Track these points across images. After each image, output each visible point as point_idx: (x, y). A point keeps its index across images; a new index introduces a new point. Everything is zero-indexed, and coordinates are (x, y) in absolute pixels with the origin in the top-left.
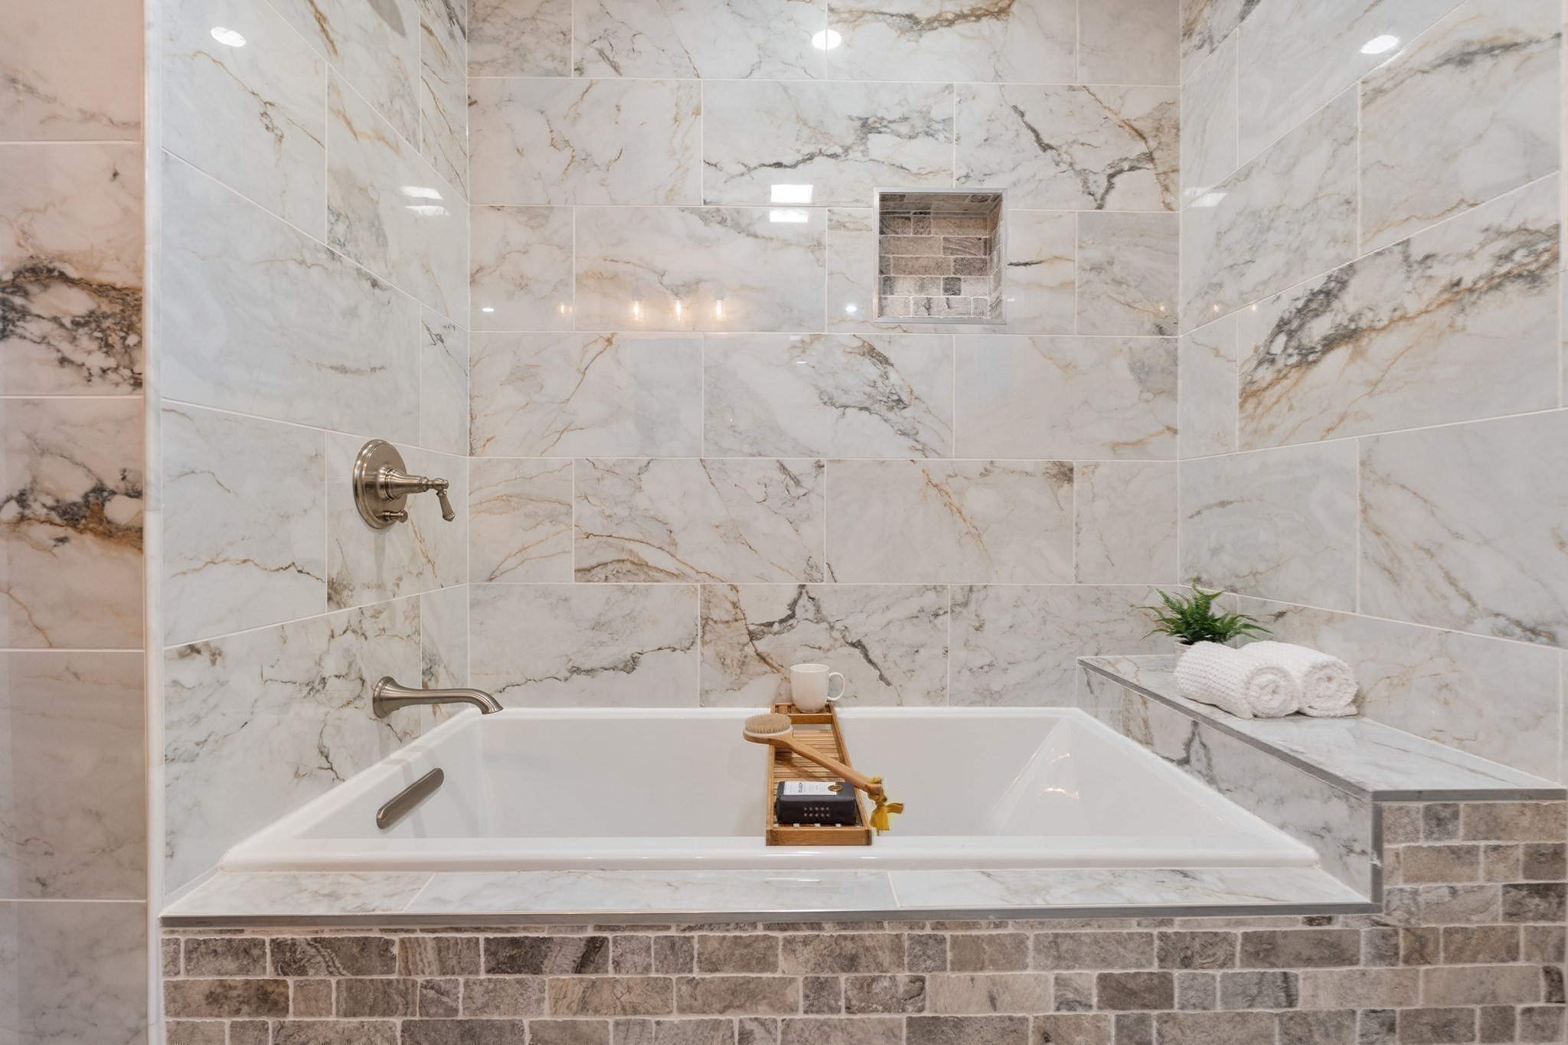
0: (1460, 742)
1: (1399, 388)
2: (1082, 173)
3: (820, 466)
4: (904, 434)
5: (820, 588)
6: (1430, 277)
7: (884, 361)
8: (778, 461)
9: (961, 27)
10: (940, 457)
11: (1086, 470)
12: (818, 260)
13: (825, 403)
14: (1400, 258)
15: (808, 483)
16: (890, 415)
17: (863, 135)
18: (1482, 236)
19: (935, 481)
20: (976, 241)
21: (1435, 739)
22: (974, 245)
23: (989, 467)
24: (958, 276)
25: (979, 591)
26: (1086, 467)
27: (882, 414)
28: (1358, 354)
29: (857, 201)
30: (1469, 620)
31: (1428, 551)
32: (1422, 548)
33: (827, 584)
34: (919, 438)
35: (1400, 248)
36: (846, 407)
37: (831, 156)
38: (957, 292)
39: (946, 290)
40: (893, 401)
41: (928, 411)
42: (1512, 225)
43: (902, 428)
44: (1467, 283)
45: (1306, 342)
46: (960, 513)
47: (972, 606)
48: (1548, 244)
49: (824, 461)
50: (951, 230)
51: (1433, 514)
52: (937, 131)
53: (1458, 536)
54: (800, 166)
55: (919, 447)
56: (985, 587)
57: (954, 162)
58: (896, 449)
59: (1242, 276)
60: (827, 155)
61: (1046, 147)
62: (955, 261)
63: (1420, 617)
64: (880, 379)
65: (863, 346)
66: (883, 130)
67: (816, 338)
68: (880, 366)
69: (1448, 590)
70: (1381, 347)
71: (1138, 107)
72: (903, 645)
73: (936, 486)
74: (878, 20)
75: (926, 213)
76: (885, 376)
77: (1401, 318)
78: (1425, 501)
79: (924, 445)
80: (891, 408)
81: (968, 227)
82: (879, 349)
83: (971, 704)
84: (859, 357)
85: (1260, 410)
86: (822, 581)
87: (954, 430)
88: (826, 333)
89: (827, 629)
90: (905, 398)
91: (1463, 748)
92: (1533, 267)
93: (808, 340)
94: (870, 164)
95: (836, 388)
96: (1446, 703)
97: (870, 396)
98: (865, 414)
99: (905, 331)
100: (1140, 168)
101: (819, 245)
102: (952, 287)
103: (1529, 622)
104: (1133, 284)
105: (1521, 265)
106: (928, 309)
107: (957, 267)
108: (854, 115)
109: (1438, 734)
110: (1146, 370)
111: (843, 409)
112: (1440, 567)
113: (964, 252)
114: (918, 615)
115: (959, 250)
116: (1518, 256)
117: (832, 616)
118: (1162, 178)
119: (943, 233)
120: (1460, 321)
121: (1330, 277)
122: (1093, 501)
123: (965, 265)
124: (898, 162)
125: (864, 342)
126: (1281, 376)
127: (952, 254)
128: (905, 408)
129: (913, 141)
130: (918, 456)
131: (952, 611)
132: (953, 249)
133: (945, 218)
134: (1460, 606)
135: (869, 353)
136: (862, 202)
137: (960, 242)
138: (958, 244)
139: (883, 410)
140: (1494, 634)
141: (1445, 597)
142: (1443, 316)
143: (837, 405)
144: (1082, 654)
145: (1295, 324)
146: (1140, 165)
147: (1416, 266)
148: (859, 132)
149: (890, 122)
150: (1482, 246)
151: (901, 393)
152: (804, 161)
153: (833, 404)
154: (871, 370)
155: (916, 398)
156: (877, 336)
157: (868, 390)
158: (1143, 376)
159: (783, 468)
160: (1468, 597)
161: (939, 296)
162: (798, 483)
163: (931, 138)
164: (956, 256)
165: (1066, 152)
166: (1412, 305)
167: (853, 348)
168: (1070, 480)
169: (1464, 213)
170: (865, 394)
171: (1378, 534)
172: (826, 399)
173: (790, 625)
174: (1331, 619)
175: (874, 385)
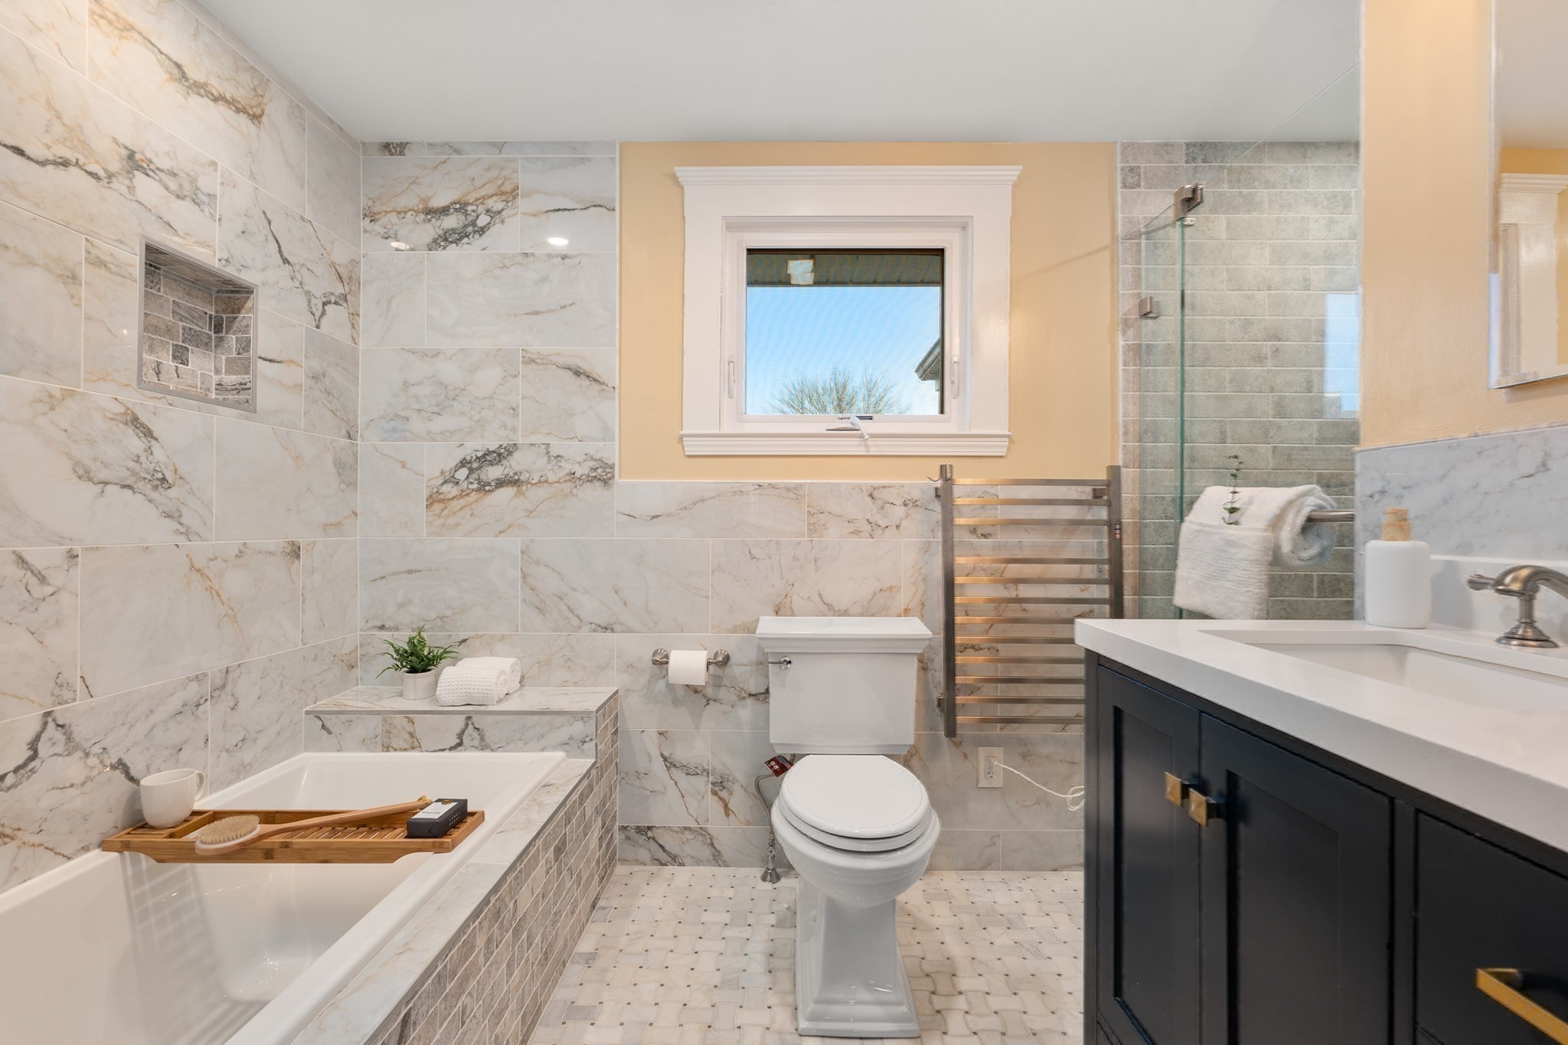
0: (576, 684)
1: (545, 517)
2: (308, 293)
3: (73, 556)
4: (169, 516)
5: (75, 711)
6: (560, 466)
7: (148, 433)
8: (14, 552)
9: (222, 107)
10: (202, 541)
11: (308, 548)
12: (72, 297)
13: (80, 477)
14: (545, 451)
15: (57, 579)
16: (155, 495)
17: (129, 169)
18: (585, 457)
19: (197, 565)
20: (203, 314)
21: (564, 686)
22: (201, 317)
23: (243, 549)
24: (186, 345)
25: (234, 671)
26: (309, 545)
27: (147, 493)
28: (519, 494)
29: (122, 242)
30: (580, 627)
31: (560, 597)
32: (557, 596)
33: (82, 703)
34: (183, 520)
35: (544, 446)
36: (106, 483)
37: (91, 174)
38: (185, 362)
39: (174, 357)
40: (158, 479)
41: (191, 492)
42: (598, 457)
43: (167, 510)
44: (578, 475)
45: (483, 477)
46: (219, 596)
47: (229, 688)
48: (611, 471)
49: (78, 549)
50: (181, 296)
51: (563, 580)
52: (203, 203)
53: (575, 590)
54: (50, 168)
55: (183, 530)
56: (239, 665)
57: (217, 242)
58: (161, 533)
59: (429, 420)
60: (86, 171)
61: (286, 261)
62: (184, 329)
63: (556, 630)
64: (145, 454)
65: (125, 413)
66: (151, 173)
67: (69, 394)
68: (143, 439)
69: (569, 614)
70: (536, 494)
71: (340, 255)
72: (167, 748)
73: (198, 571)
74: (146, 47)
75: (156, 267)
76: (149, 451)
77: (543, 482)
78: (559, 573)
79: (188, 528)
80: (156, 488)
81: (197, 297)
82: (144, 418)
83: (229, 784)
84: (122, 425)
85: (445, 512)
86: (75, 700)
87: (214, 513)
88: (81, 390)
89: (81, 758)
90: (170, 476)
91: (578, 686)
92: (605, 478)
93: (58, 394)
94: (135, 204)
95: (95, 460)
96: (569, 668)
97: (134, 473)
98: (127, 492)
99: (170, 404)
100: (340, 305)
101: (74, 278)
102: (180, 356)
103: (604, 624)
104: (336, 395)
105: (600, 475)
106: (158, 374)
107: (186, 335)
108: (122, 140)
109: (565, 684)
110: (342, 466)
111: (102, 485)
112: (566, 604)
113: (193, 323)
114: (182, 710)
115: (186, 318)
116: (600, 470)
117: (87, 740)
118: (351, 316)
119: (172, 296)
120: (575, 491)
121: (501, 446)
122: (312, 574)
123: (193, 336)
124: (167, 217)
125: (128, 409)
126: (463, 495)
127: (181, 320)
128: (169, 487)
129: (180, 202)
130: (181, 540)
131: (212, 697)
132: (183, 316)
133: (175, 280)
134: (575, 621)
135: (132, 423)
136: (127, 245)
137: (189, 310)
138: (187, 311)
139: (147, 488)
140: (590, 632)
141: (568, 618)
142: (568, 486)
143: (95, 480)
144: (306, 705)
145: (475, 465)
146: (340, 303)
147: (553, 458)
148: (125, 162)
149: (158, 169)
150: (584, 461)
151: (165, 472)
152: (55, 163)
153: (90, 479)
154: (135, 443)
155: (181, 478)
156: (141, 404)
157: (132, 464)
158: (341, 471)
159: (21, 561)
160: (578, 617)
161: (169, 363)
162: (42, 579)
163: (197, 207)
164: (185, 324)
165: (298, 271)
166: (552, 477)
167: (115, 414)
168: (298, 557)
169: (575, 443)
170: (128, 469)
171: (533, 590)
172: (81, 472)
173: (30, 770)
174: (503, 638)
175: (137, 460)
